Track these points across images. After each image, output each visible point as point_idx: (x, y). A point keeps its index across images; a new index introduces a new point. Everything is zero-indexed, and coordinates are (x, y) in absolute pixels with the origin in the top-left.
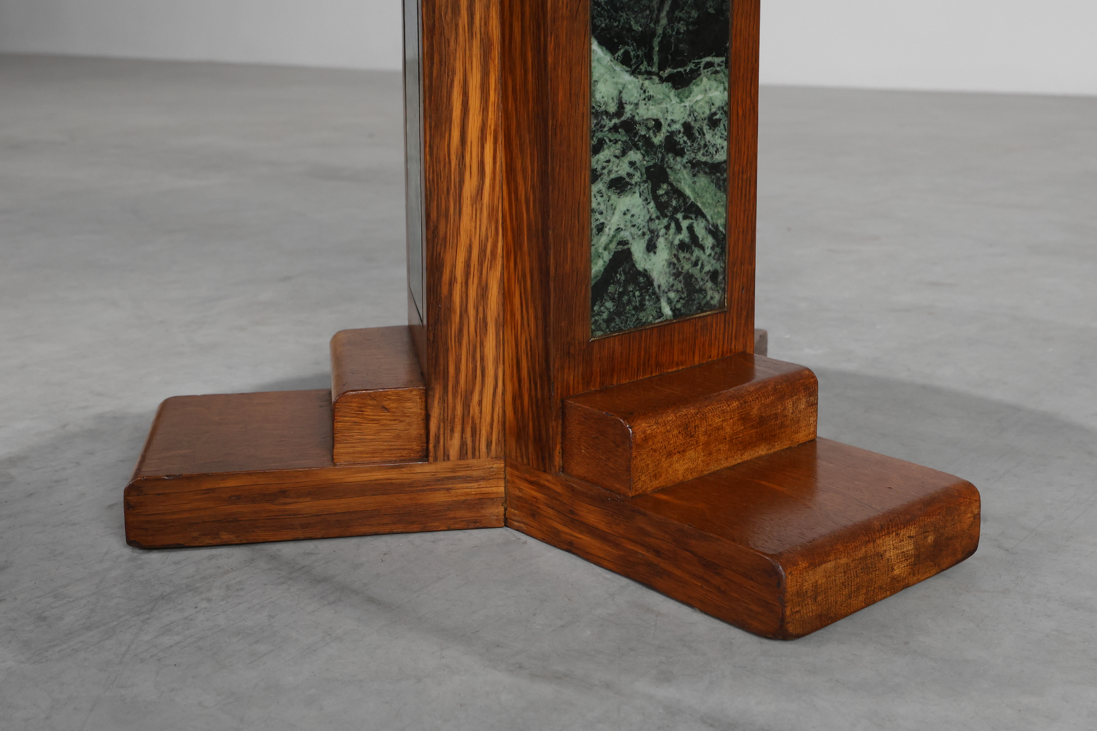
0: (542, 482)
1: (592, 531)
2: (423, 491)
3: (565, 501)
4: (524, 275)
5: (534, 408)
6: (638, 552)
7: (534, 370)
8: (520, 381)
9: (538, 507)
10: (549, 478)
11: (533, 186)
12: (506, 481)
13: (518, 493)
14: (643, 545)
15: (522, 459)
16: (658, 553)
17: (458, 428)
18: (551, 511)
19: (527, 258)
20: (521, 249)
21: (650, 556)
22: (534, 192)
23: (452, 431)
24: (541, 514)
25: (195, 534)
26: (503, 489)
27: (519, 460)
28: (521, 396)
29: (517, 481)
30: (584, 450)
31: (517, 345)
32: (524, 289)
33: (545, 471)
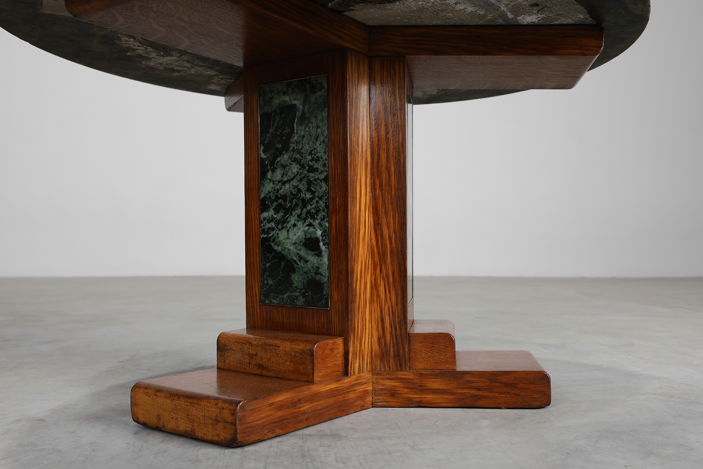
0: (399, 376)
1: (434, 391)
2: (347, 392)
3: (416, 382)
4: (387, 275)
5: (394, 340)
6: (466, 392)
7: (394, 321)
8: (383, 329)
9: (396, 390)
10: (405, 373)
11: (395, 231)
12: (373, 383)
13: (381, 387)
14: (470, 388)
15: (385, 368)
16: (479, 389)
17: (358, 358)
18: (406, 390)
19: (390, 266)
20: (385, 262)
21: (473, 392)
22: (395, 233)
23: (356, 359)
24: (398, 393)
25: (266, 432)
26: (371, 388)
27: (383, 369)
28: (384, 337)
29: (379, 381)
30: (424, 355)
31: (381, 311)
32: (388, 282)
33: (402, 370)
